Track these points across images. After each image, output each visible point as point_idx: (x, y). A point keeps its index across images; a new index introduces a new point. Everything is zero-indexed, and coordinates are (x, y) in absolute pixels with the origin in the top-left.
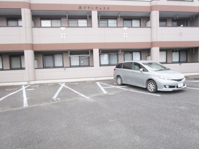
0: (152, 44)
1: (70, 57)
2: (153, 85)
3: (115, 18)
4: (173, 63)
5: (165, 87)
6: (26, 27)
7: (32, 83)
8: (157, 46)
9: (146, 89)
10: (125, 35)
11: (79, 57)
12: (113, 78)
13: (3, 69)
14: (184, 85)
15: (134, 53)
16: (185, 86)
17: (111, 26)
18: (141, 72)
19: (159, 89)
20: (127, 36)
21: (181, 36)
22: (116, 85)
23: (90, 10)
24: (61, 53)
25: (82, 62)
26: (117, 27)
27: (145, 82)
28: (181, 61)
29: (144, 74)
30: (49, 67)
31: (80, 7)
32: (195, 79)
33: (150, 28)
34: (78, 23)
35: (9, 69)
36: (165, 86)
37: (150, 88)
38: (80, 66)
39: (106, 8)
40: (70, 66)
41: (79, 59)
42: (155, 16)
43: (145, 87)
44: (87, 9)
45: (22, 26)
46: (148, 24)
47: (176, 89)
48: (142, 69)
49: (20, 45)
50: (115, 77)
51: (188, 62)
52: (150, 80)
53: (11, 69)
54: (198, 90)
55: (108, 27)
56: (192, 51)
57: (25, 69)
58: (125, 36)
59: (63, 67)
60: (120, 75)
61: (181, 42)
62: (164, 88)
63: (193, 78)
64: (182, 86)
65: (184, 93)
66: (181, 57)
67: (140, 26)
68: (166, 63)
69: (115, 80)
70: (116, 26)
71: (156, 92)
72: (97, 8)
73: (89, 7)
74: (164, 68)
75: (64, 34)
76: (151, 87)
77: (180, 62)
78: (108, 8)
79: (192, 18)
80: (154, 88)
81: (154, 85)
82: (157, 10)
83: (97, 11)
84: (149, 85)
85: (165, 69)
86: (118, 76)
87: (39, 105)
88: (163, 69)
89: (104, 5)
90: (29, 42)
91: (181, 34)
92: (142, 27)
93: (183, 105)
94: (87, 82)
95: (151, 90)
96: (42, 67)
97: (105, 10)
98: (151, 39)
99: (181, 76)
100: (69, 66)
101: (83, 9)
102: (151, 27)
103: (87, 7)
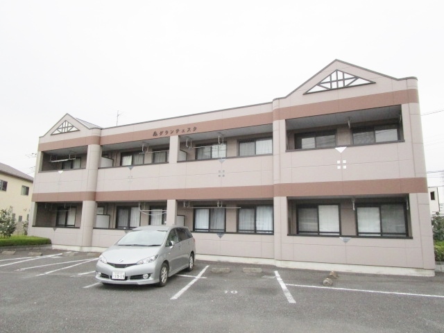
23: (168, 135)
31: (155, 134)
39: (192, 129)
45: (85, 168)
61: (343, 183)
72: (177, 131)
73: (167, 131)
82: (280, 119)
83: (177, 136)
89: (188, 125)
97: (189, 133)
101: (158, 136)
103: (164, 131)
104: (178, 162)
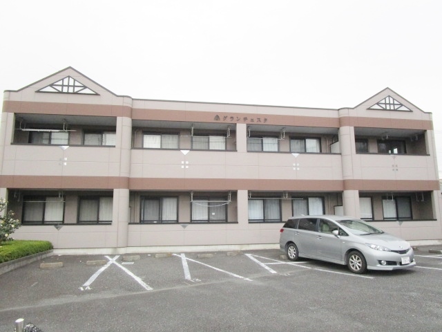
0: (345, 184)
1: (191, 204)
2: (358, 259)
3: (275, 135)
4: (385, 220)
5: (381, 264)
6: (121, 148)
7: (122, 251)
8: (354, 189)
9: (346, 268)
10: (296, 166)
11: (209, 204)
12: (278, 247)
13: (63, 221)
14: (412, 261)
15: (311, 200)
16: (414, 263)
17: (267, 150)
18: (336, 236)
19: (369, 267)
20: (298, 169)
21: (397, 170)
22: (284, 260)
23: (233, 122)
24: (176, 195)
25: (213, 214)
26: (279, 152)
27: (344, 255)
28: (400, 216)
29: (342, 241)
30: (151, 222)
31: (217, 117)
32: (431, 252)
33: (339, 156)
34: (209, 142)
35: (75, 222)
36: (380, 262)
37: (353, 266)
38: (209, 222)
39: (262, 120)
40: (191, 220)
41: (209, 208)
42: (347, 136)
43: (343, 263)
44: (228, 121)
45: (114, 147)
46: (336, 147)
47: (398, 266)
48: (336, 232)
49: (108, 178)
50: (284, 245)
51: (414, 218)
52: (353, 252)
53: (79, 222)
54: (441, 272)
55: (262, 151)
56: (420, 198)
57: (110, 224)
58: (294, 169)
59: (177, 222)
60: (293, 240)
61: (397, 181)
62: (379, 265)
63: (427, 250)
64: (408, 262)
65: (414, 274)
66: (399, 209)
67: (321, 151)
68: (373, 220)
69: (284, 250)
70: (276, 150)
71: (365, 271)
72: (245, 119)
73: (232, 118)
74: (374, 230)
75: (187, 163)
76: (356, 263)
77: (398, 219)
78: (266, 120)
79: (414, 138)
80: (360, 265)
81: (360, 260)
82: (350, 125)
83: (245, 125)
84: (351, 260)
85: (375, 232)
86: (290, 243)
87: (170, 288)
88: (372, 232)
89: (257, 115)
90: (124, 174)
91: (395, 168)
92: (323, 154)
93: (413, 291)
94: (228, 254)
95: (356, 268)
96: (138, 221)
97: (259, 123)
98: (343, 174)
99: (405, 245)
100: (189, 221)
101: (221, 121)
102: (340, 154)
103: (229, 117)
104: (248, 152)
